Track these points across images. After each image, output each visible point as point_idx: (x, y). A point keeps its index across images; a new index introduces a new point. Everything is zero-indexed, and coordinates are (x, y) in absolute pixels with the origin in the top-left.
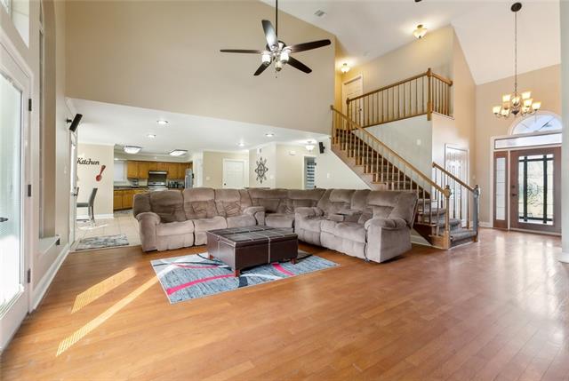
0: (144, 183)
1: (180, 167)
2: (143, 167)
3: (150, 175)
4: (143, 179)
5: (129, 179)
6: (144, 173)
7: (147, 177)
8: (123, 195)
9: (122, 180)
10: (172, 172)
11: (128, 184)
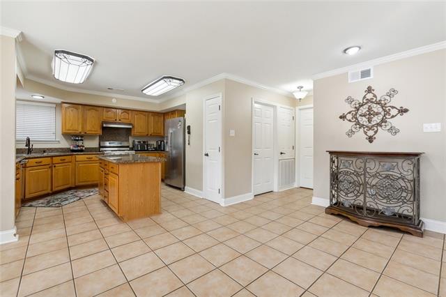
0: (93, 144)
1: (152, 119)
2: (91, 114)
3: (104, 129)
4: (91, 137)
5: (66, 135)
6: (93, 125)
7: (100, 132)
8: (52, 166)
9: (52, 138)
10: (140, 126)
11: (65, 144)
